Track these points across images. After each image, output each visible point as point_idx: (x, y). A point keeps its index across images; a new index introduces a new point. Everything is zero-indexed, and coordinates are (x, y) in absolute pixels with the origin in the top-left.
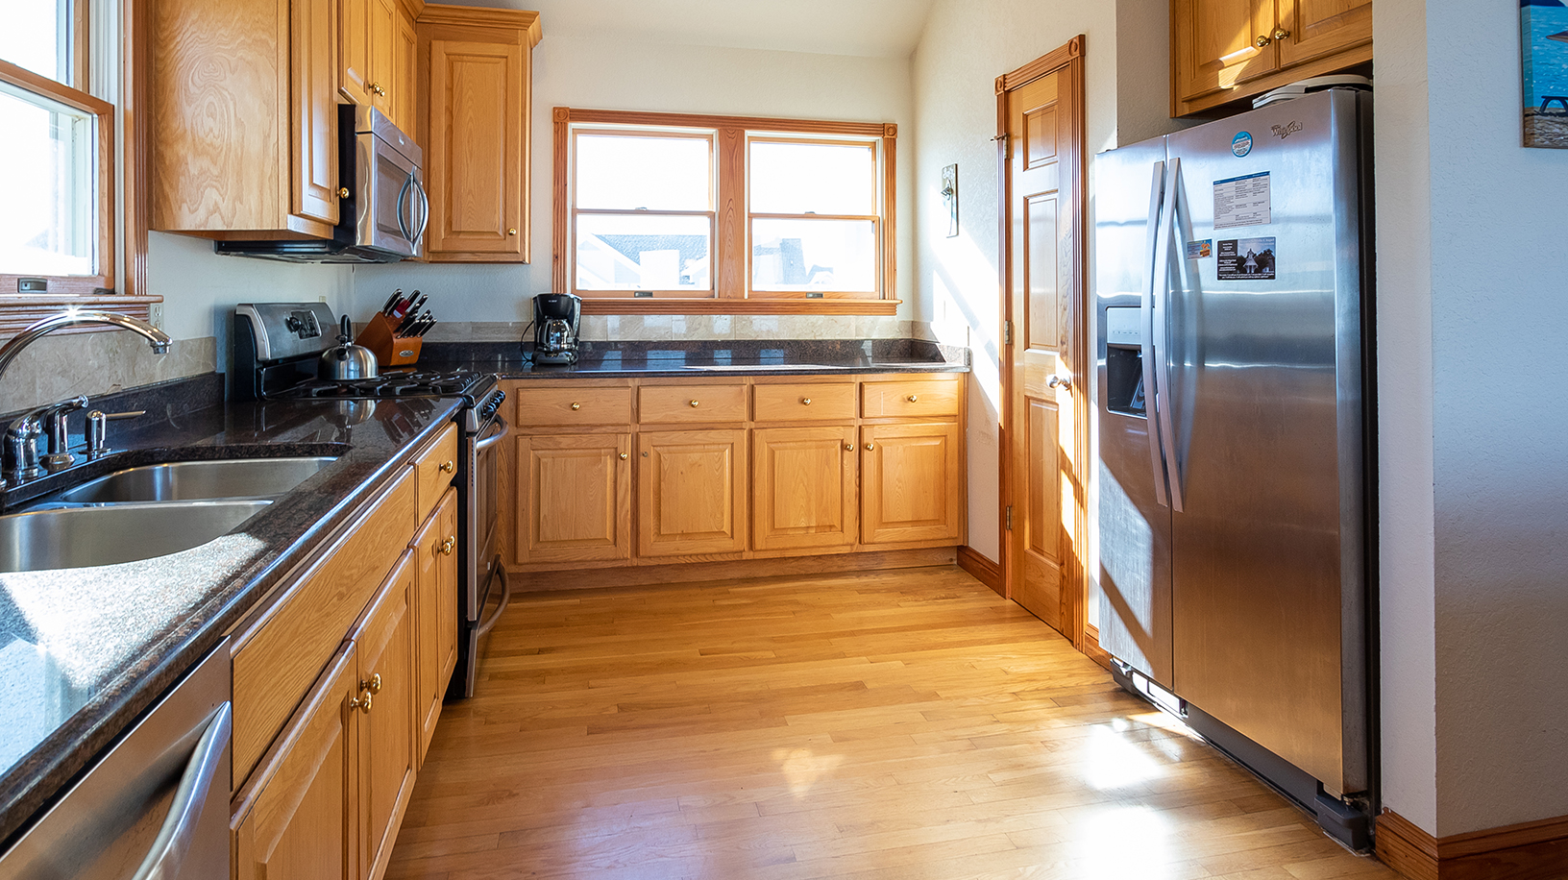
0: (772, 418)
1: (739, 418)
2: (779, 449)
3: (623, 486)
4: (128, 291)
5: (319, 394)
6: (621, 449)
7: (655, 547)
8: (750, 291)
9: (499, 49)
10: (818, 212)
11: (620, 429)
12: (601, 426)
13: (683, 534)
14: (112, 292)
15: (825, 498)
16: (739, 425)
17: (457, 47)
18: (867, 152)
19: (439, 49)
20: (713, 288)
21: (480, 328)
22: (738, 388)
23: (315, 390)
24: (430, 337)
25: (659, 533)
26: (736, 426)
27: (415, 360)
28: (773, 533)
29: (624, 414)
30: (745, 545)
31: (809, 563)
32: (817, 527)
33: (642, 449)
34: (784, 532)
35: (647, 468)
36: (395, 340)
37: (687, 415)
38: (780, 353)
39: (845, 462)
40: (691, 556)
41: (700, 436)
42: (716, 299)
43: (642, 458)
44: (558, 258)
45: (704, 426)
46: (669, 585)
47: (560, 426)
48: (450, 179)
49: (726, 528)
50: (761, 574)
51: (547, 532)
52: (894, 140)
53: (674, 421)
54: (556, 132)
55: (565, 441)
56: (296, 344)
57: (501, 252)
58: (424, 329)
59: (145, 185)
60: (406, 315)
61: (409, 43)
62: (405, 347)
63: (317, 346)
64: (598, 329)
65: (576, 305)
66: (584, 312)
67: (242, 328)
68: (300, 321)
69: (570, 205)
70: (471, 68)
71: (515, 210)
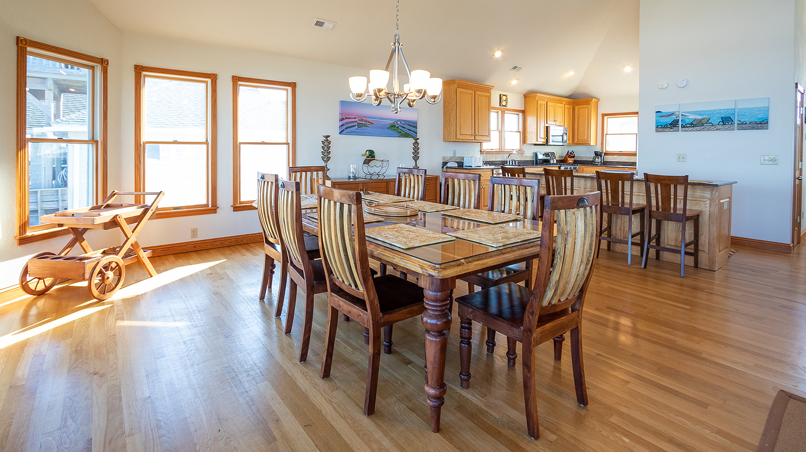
4: (522, 150)
9: (586, 106)
14: (520, 150)
17: (579, 107)
19: (576, 107)
21: (586, 157)
24: (575, 159)
27: (573, 163)
36: (568, 159)
44: (602, 144)
48: (578, 130)
54: (602, 119)
56: (544, 157)
57: (586, 143)
58: (574, 157)
59: (524, 140)
60: (571, 155)
61: (570, 108)
62: (570, 161)
63: (549, 158)
64: (609, 158)
65: (603, 154)
66: (604, 155)
67: (536, 155)
68: (546, 154)
69: (605, 133)
70: (581, 110)
71: (589, 136)
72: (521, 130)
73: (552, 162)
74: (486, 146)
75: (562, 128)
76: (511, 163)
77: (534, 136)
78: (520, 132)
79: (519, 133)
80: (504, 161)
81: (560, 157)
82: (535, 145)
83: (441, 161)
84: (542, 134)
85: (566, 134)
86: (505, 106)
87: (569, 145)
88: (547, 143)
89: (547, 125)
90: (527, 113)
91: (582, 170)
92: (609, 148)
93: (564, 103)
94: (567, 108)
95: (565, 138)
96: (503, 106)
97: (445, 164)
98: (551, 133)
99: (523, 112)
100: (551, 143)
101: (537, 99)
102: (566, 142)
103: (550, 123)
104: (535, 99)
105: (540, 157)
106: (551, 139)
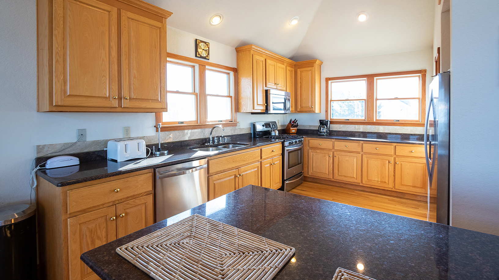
0: (368, 152)
1: (359, 151)
2: (369, 160)
3: (330, 163)
4: (234, 121)
5: (265, 137)
6: (330, 154)
7: (337, 177)
8: (376, 119)
9: (309, 68)
10: (399, 97)
11: (330, 150)
12: (326, 149)
13: (344, 176)
14: (232, 121)
15: (383, 174)
16: (359, 153)
17: (302, 69)
18: (418, 78)
19: (299, 70)
20: (365, 119)
21: (311, 126)
22: (358, 144)
23: (264, 137)
24: (298, 128)
25: (338, 175)
26: (358, 153)
27: (296, 132)
28: (368, 180)
29: (331, 147)
30: (360, 182)
31: (381, 191)
32: (381, 181)
33: (335, 155)
34: (371, 181)
35: (336, 160)
36: (291, 128)
37: (345, 149)
38: (375, 135)
39: (389, 166)
40: (346, 181)
41: (349, 154)
42: (366, 121)
43: (335, 157)
44: (327, 111)
45: (350, 152)
46: (343, 187)
47: (317, 148)
48: (301, 96)
49: (355, 177)
50: (367, 190)
51: (314, 170)
52: (425, 74)
53: (342, 150)
54: (326, 83)
55: (318, 151)
56: (265, 129)
57: (311, 111)
58: (297, 126)
59: (237, 107)
60: (293, 123)
61: (291, 71)
62: (293, 130)
63: (269, 129)
64: (335, 128)
65: (329, 122)
66: (330, 124)
67: (254, 126)
68: (267, 125)
69: (329, 99)
70: (304, 73)
71: (313, 102)
72: (232, 94)
73: (273, 134)
74: (167, 118)
75: (283, 93)
76: (216, 141)
77: (250, 103)
78: (231, 97)
79: (229, 99)
80: (205, 139)
81: (282, 126)
82: (253, 113)
83: (33, 155)
84: (260, 99)
85: (289, 100)
86: (205, 58)
87: (292, 113)
88: (266, 111)
89: (267, 89)
90: (241, 72)
91: (307, 142)
92: (335, 116)
93: (285, 64)
94: (289, 70)
95: (288, 105)
96: (201, 57)
97: (41, 161)
98: (272, 99)
99: (235, 70)
100: (272, 111)
101: (252, 52)
102: (289, 109)
103: (270, 85)
104: (250, 53)
105: (260, 128)
106: (271, 106)
